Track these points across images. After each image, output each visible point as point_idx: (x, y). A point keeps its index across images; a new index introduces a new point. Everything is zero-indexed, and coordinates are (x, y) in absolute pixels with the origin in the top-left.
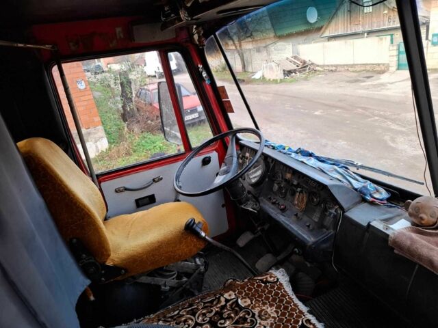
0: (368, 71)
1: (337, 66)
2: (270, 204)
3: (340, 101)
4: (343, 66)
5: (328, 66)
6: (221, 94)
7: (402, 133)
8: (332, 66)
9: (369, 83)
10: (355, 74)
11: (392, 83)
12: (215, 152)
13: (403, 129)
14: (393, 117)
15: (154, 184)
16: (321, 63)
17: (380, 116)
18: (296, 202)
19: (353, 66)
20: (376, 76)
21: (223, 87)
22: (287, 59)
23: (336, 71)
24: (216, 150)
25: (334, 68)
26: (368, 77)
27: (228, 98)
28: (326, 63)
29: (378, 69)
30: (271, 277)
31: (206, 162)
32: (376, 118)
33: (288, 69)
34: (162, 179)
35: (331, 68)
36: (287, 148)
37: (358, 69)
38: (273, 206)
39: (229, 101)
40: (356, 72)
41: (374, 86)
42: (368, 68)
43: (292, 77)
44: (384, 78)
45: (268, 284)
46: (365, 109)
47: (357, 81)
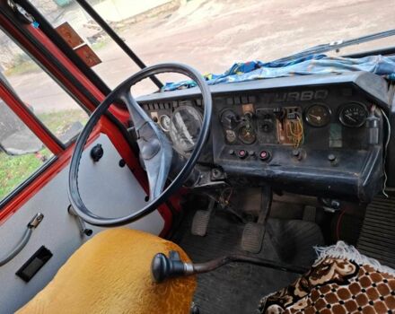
0: (164, 12)
1: (135, 17)
2: (240, 161)
3: (158, 46)
4: (140, 15)
5: (127, 19)
6: (66, 39)
7: (225, 52)
8: (130, 18)
9: (171, 21)
10: (155, 18)
11: (190, 14)
12: (102, 134)
13: (222, 49)
14: (209, 42)
15: (35, 231)
16: (119, 20)
17: (199, 45)
18: (282, 138)
19: (149, 11)
20: (174, 13)
21: (66, 26)
22: (84, 26)
23: (136, 22)
24: (102, 131)
25: (133, 20)
26: (168, 17)
27: (82, 42)
28: (125, 18)
29: (171, 6)
30: (341, 266)
31: (97, 155)
32: (197, 48)
33: (91, 36)
34: (42, 216)
35: (130, 21)
36: (210, 77)
37: (154, 13)
38: (245, 162)
39: (86, 45)
40: (153, 16)
41: (177, 22)
42: (163, 9)
43: (99, 41)
44: (181, 12)
45: (353, 281)
46: (182, 44)
47: (161, 23)
